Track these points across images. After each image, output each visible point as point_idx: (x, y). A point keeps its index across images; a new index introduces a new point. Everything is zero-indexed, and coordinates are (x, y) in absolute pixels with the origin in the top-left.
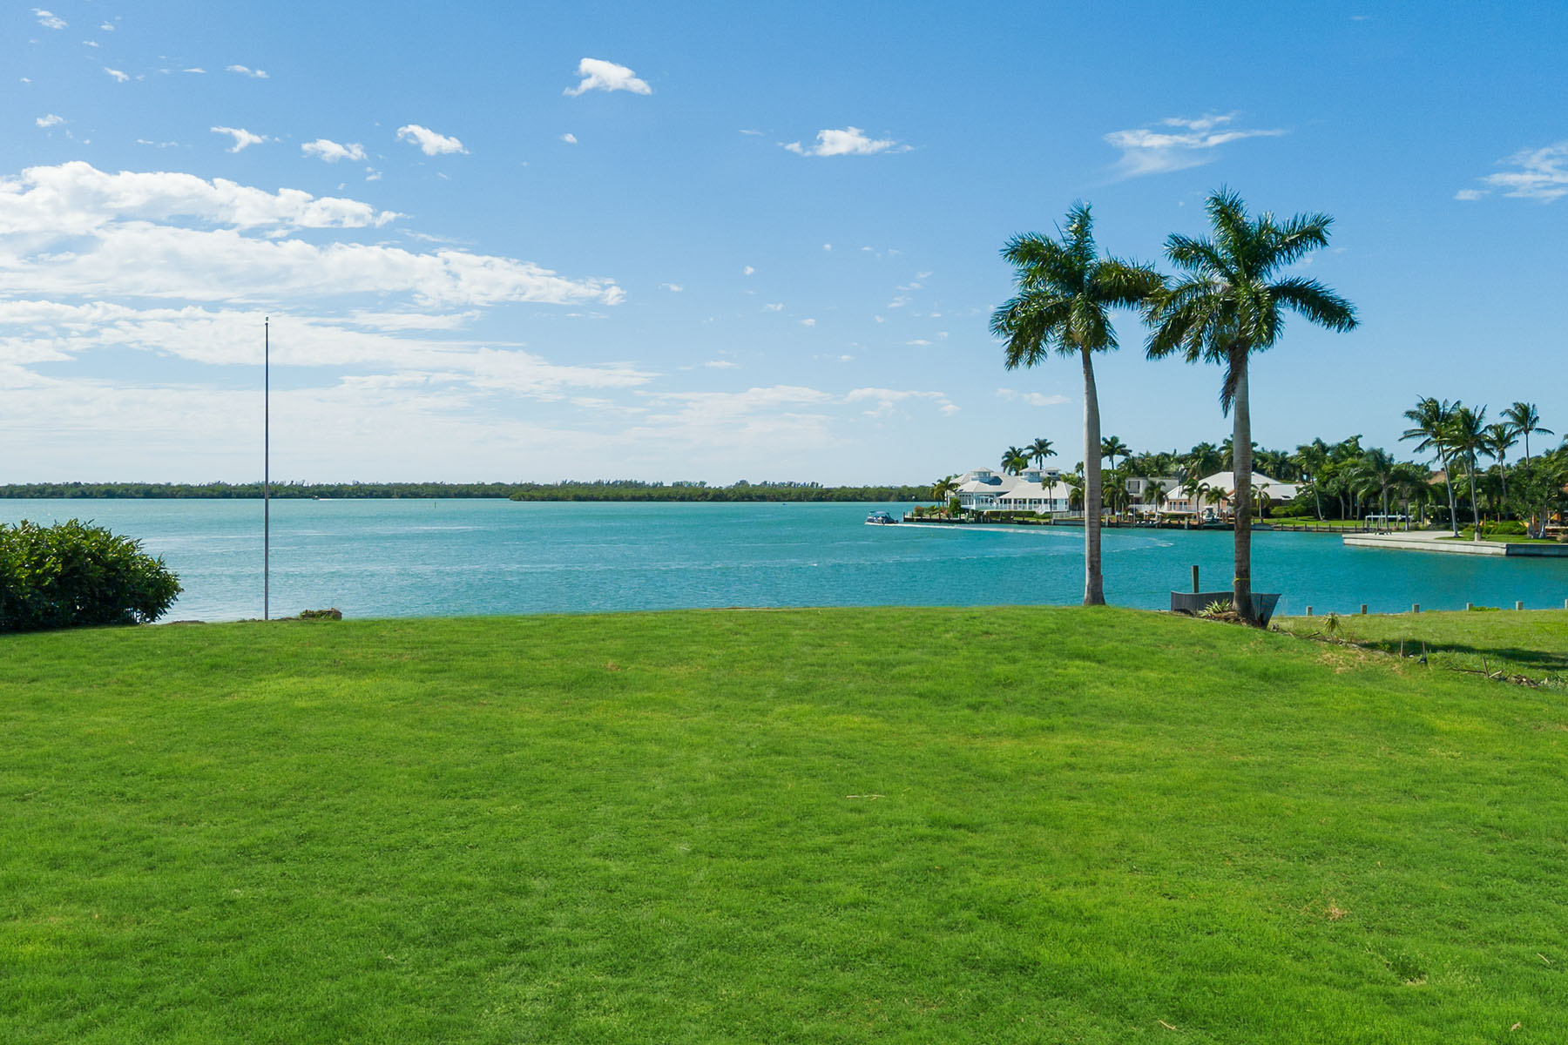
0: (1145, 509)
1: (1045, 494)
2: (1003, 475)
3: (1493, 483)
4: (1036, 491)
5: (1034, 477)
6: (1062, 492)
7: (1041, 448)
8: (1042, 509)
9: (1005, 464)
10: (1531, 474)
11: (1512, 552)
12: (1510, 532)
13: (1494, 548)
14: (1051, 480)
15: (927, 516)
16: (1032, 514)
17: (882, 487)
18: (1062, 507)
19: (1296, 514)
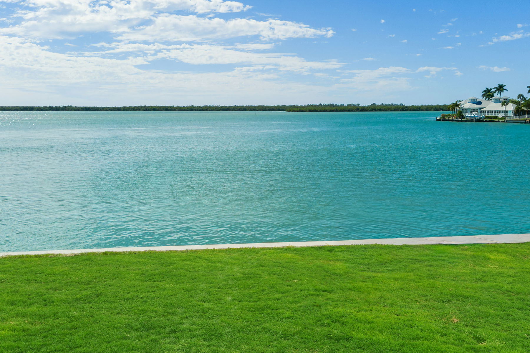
1: (503, 108)
2: (483, 100)
4: (499, 107)
5: (497, 101)
6: (511, 107)
7: (501, 88)
8: (500, 115)
9: (483, 96)
14: (506, 102)
15: (447, 118)
16: (496, 117)
17: (428, 105)
18: (510, 114)
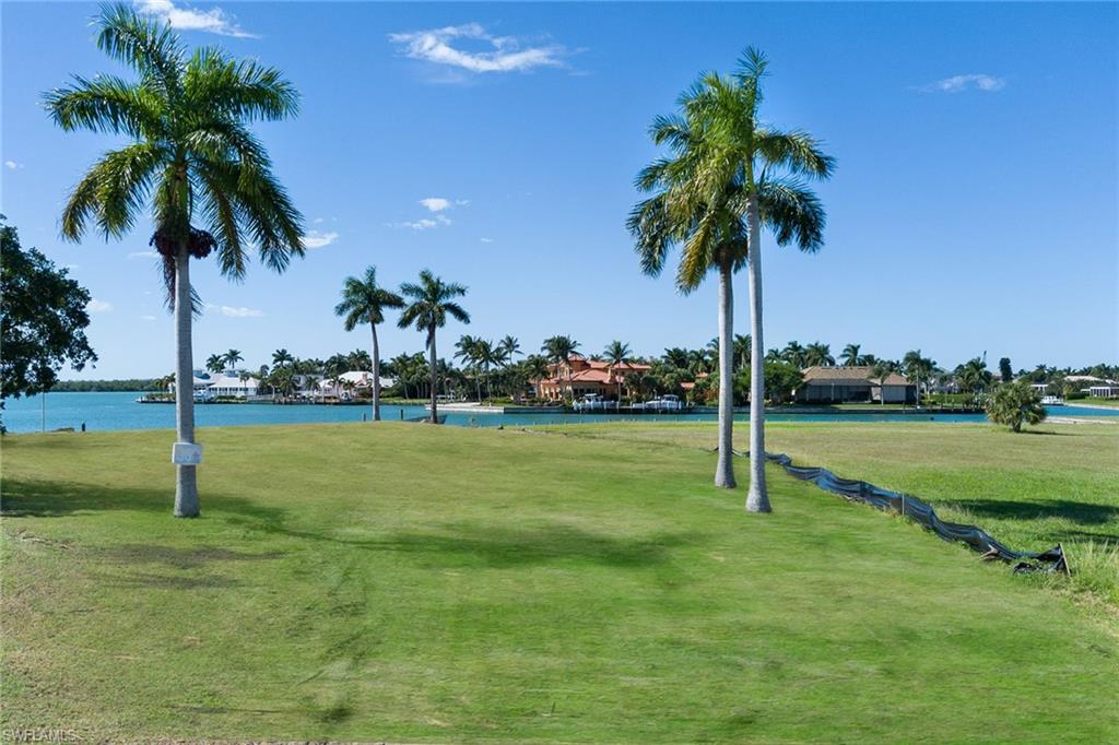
0: (305, 393)
1: (242, 385)
2: (209, 372)
3: (496, 378)
4: (236, 383)
5: (232, 374)
6: (252, 384)
7: (233, 356)
8: (239, 394)
9: (209, 366)
10: (514, 373)
11: (507, 411)
12: (504, 402)
13: (498, 410)
14: (245, 376)
15: (158, 399)
16: (233, 397)
19: (393, 396)
